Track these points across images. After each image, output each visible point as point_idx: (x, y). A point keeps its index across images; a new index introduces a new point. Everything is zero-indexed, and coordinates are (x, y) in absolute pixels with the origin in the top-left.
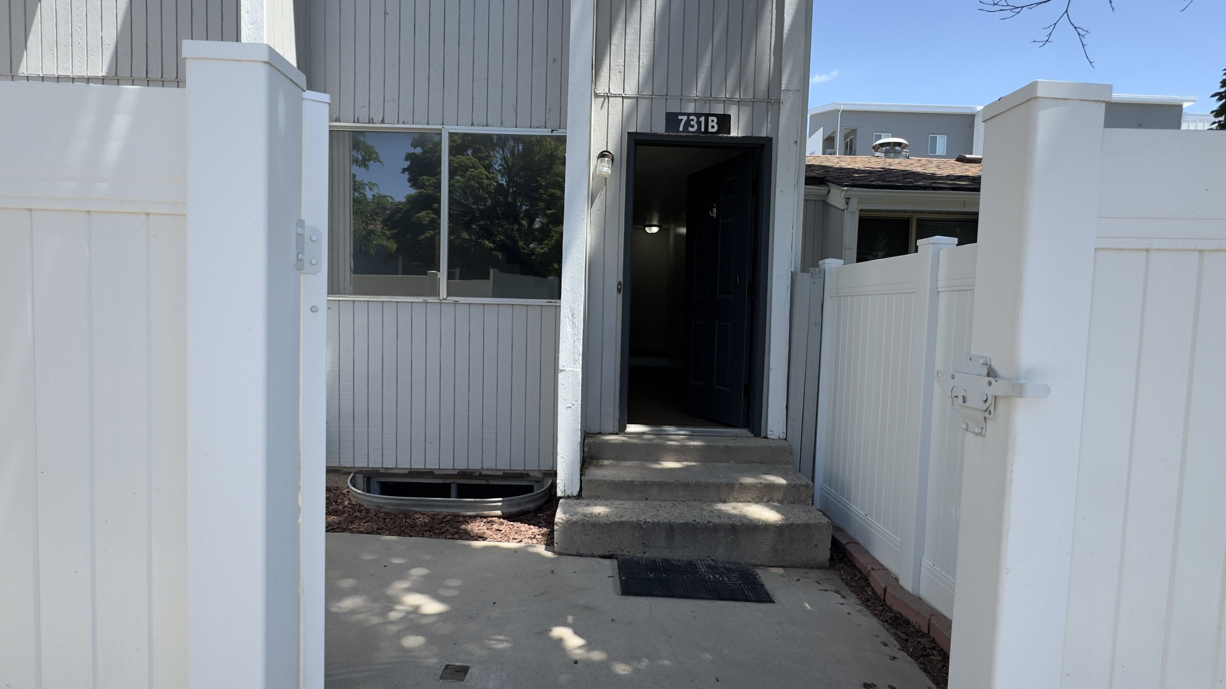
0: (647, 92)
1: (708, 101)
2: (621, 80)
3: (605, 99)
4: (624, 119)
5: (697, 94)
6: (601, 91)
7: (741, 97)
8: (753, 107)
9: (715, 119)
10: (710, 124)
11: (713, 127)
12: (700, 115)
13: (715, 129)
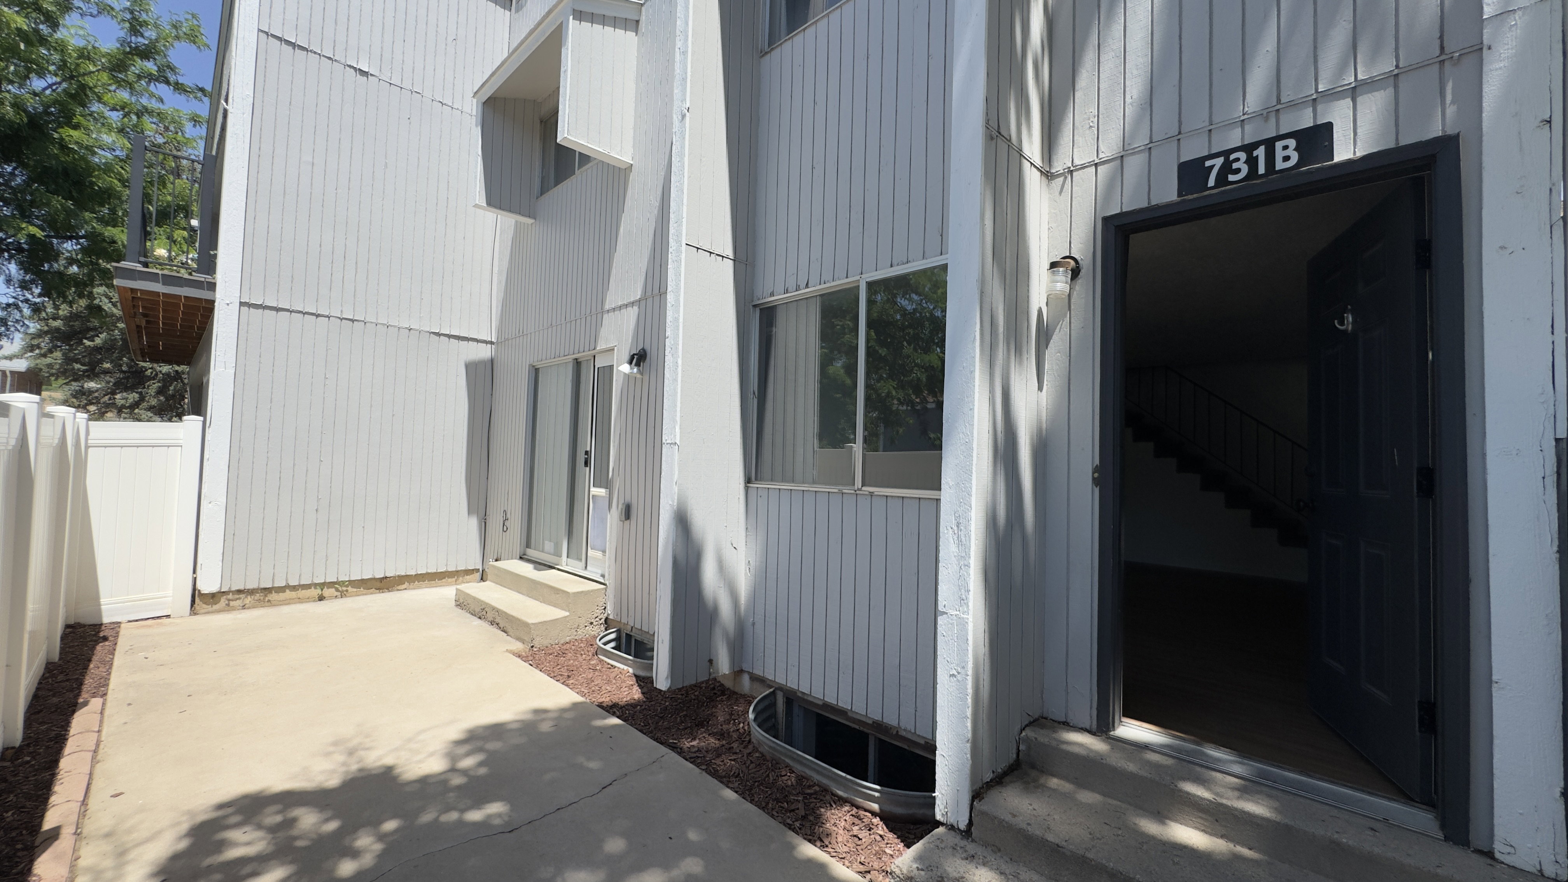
0: (1142, 141)
1: (1273, 114)
2: (1093, 139)
3: (1066, 178)
4: (1098, 198)
5: (1246, 109)
6: (1058, 166)
7: (1360, 77)
8: (1396, 87)
9: (1292, 143)
10: (1279, 154)
11: (1286, 159)
12: (1255, 145)
13: (1291, 163)
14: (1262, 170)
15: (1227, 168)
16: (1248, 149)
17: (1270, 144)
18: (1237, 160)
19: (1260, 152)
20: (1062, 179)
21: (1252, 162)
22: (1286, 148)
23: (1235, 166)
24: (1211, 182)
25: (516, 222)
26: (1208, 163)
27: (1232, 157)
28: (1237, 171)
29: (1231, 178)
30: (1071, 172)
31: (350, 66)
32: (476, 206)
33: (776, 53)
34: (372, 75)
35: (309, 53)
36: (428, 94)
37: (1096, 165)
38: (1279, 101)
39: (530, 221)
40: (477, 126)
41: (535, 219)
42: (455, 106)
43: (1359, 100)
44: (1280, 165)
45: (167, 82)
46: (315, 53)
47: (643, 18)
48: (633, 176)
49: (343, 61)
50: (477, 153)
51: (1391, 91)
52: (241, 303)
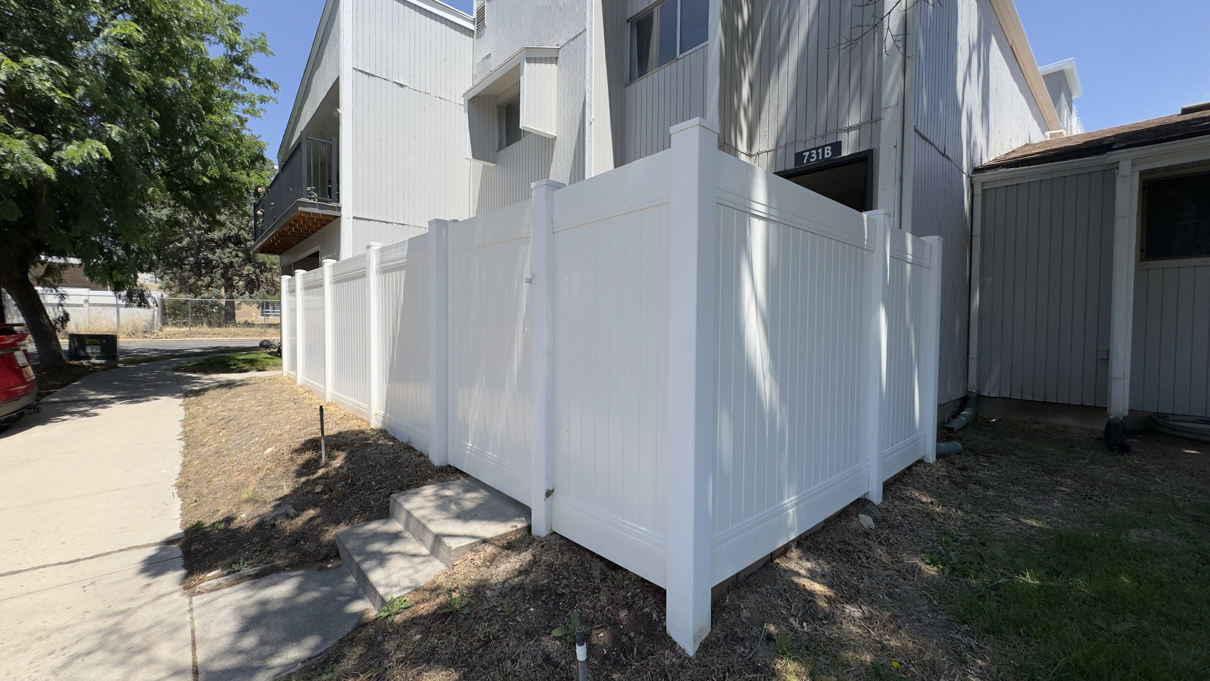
0: (782, 144)
1: (825, 136)
2: (767, 140)
4: (768, 165)
5: (816, 134)
6: (754, 152)
7: (850, 125)
8: (860, 129)
9: (829, 148)
10: (826, 152)
11: (828, 154)
12: (819, 148)
13: (829, 155)
14: (820, 158)
15: (810, 157)
16: (817, 149)
17: (823, 147)
18: (813, 153)
19: (820, 151)
20: (755, 157)
21: (818, 154)
22: (828, 149)
23: (813, 155)
24: (805, 162)
25: (484, 165)
26: (804, 154)
27: (812, 152)
28: (813, 157)
29: (811, 160)
30: (758, 154)
31: (395, 82)
32: (467, 159)
33: (633, 86)
34: (406, 86)
36: (433, 94)
37: (767, 152)
38: (826, 132)
39: (493, 165)
40: (465, 112)
41: (496, 163)
42: (447, 99)
43: (850, 133)
44: (826, 156)
45: (249, 77)
46: (379, 77)
47: (560, 56)
48: (557, 143)
49: (391, 80)
50: (466, 129)
51: (858, 130)
52: (354, 218)
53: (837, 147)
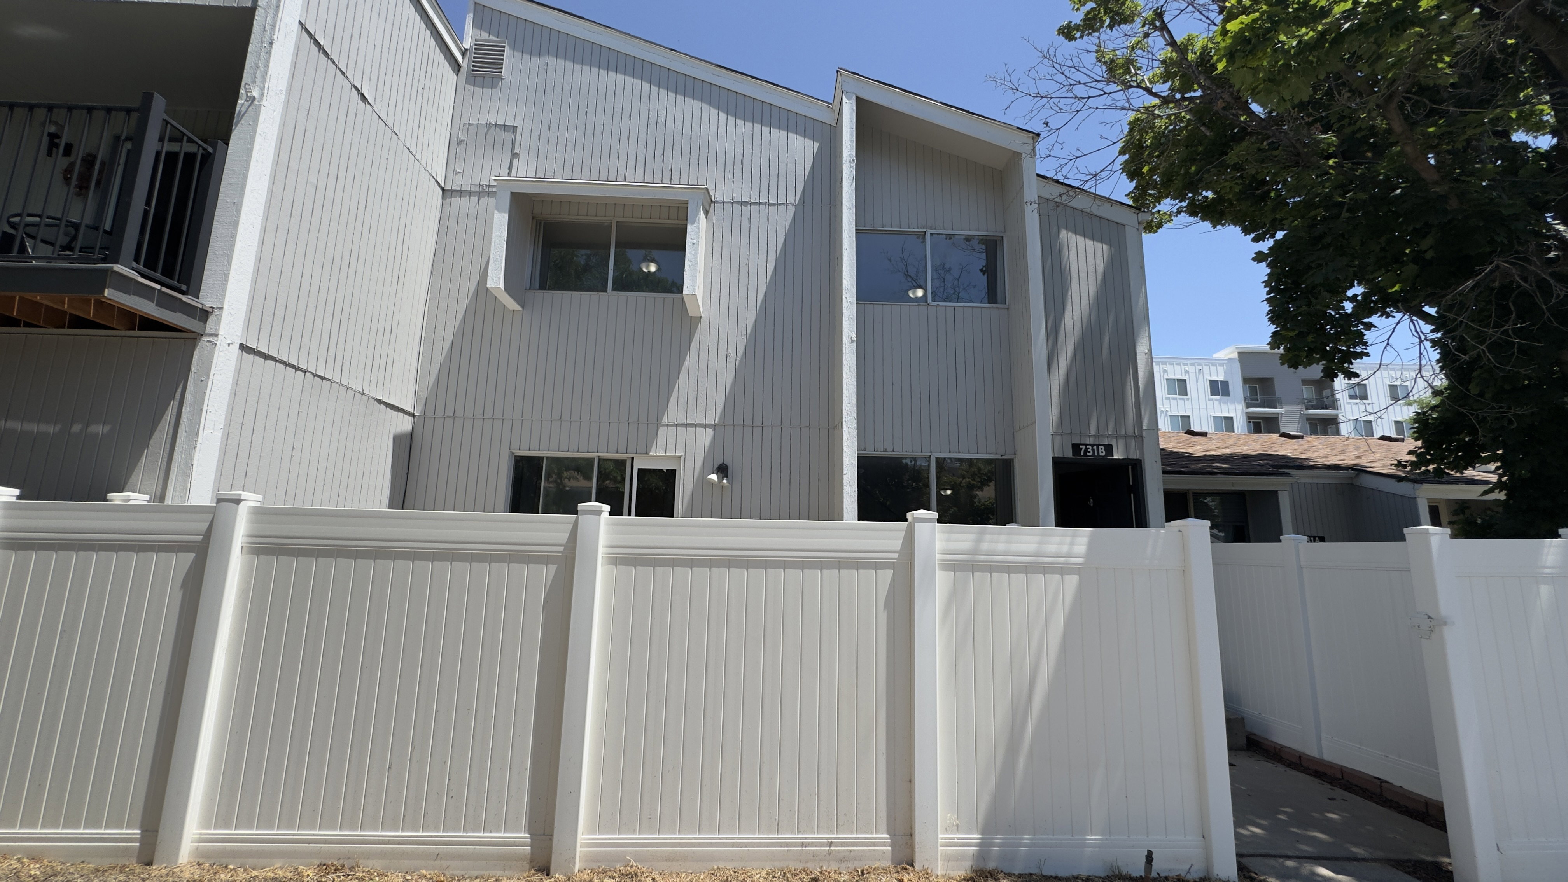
0: (1059, 431)
1: (1098, 437)
5: (1091, 432)
7: (1119, 433)
11: (1102, 452)
12: (1094, 445)
13: (1104, 454)
14: (1095, 454)
15: (1086, 451)
16: (1092, 445)
17: (1098, 445)
18: (1089, 448)
19: (1095, 448)
21: (1093, 450)
22: (1102, 449)
24: (1081, 454)
26: (1081, 447)
28: (1089, 452)
29: (1088, 454)
31: (355, 87)
34: (369, 103)
35: (329, 60)
38: (1100, 433)
41: (523, 307)
43: (1119, 440)
44: (1100, 454)
46: (334, 63)
48: (704, 329)
49: (351, 80)
51: (1127, 440)
52: (243, 347)
53: (1109, 449)
